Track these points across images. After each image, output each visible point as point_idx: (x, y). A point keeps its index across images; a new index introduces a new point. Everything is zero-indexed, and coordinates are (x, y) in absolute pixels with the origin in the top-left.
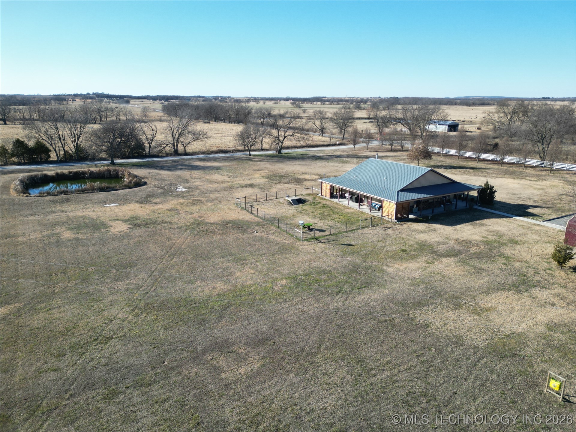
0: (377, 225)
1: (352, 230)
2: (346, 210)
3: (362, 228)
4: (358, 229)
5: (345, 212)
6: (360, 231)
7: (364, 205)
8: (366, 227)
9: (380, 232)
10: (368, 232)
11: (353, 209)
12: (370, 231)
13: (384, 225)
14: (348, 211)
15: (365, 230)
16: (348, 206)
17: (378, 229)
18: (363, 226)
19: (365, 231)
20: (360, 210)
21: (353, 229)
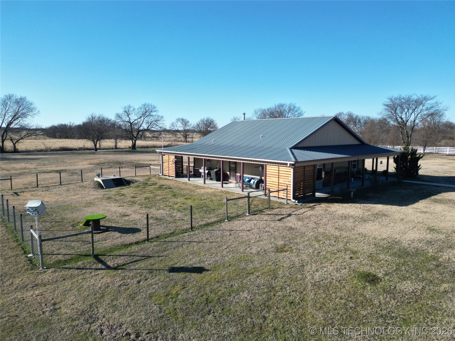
0: (261, 211)
1: (208, 225)
2: (198, 190)
3: (230, 219)
4: (221, 221)
5: (196, 194)
6: (226, 225)
7: (231, 182)
8: (238, 216)
9: (273, 224)
10: (244, 227)
11: (211, 189)
12: (249, 225)
13: (276, 211)
14: (203, 191)
15: (237, 222)
16: (203, 185)
17: (266, 217)
18: (232, 215)
19: (236, 224)
20: (223, 189)
21: (209, 221)
